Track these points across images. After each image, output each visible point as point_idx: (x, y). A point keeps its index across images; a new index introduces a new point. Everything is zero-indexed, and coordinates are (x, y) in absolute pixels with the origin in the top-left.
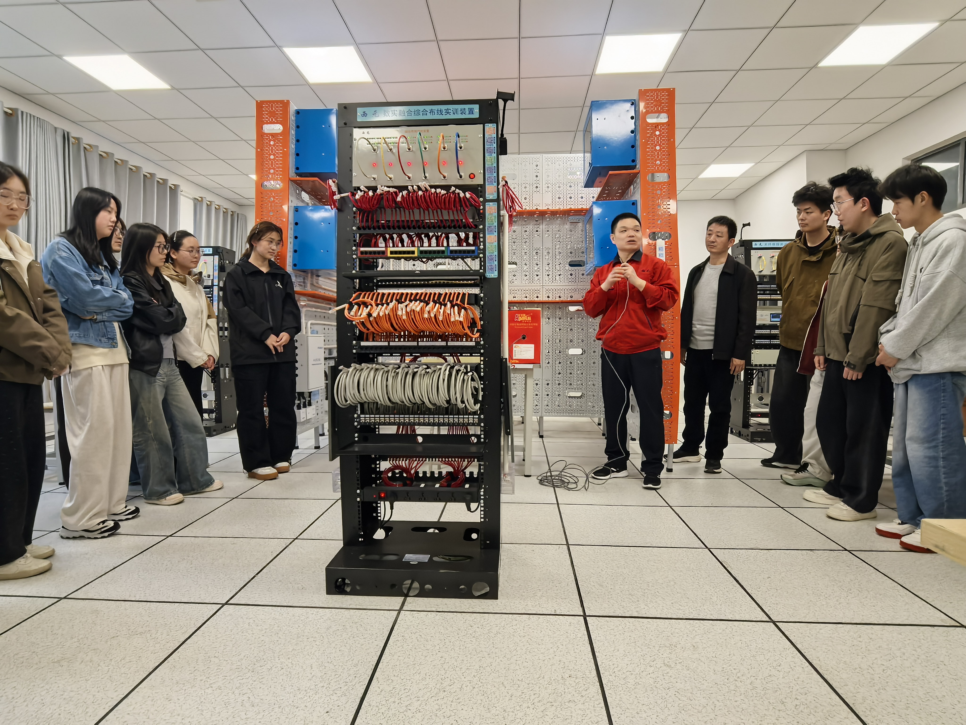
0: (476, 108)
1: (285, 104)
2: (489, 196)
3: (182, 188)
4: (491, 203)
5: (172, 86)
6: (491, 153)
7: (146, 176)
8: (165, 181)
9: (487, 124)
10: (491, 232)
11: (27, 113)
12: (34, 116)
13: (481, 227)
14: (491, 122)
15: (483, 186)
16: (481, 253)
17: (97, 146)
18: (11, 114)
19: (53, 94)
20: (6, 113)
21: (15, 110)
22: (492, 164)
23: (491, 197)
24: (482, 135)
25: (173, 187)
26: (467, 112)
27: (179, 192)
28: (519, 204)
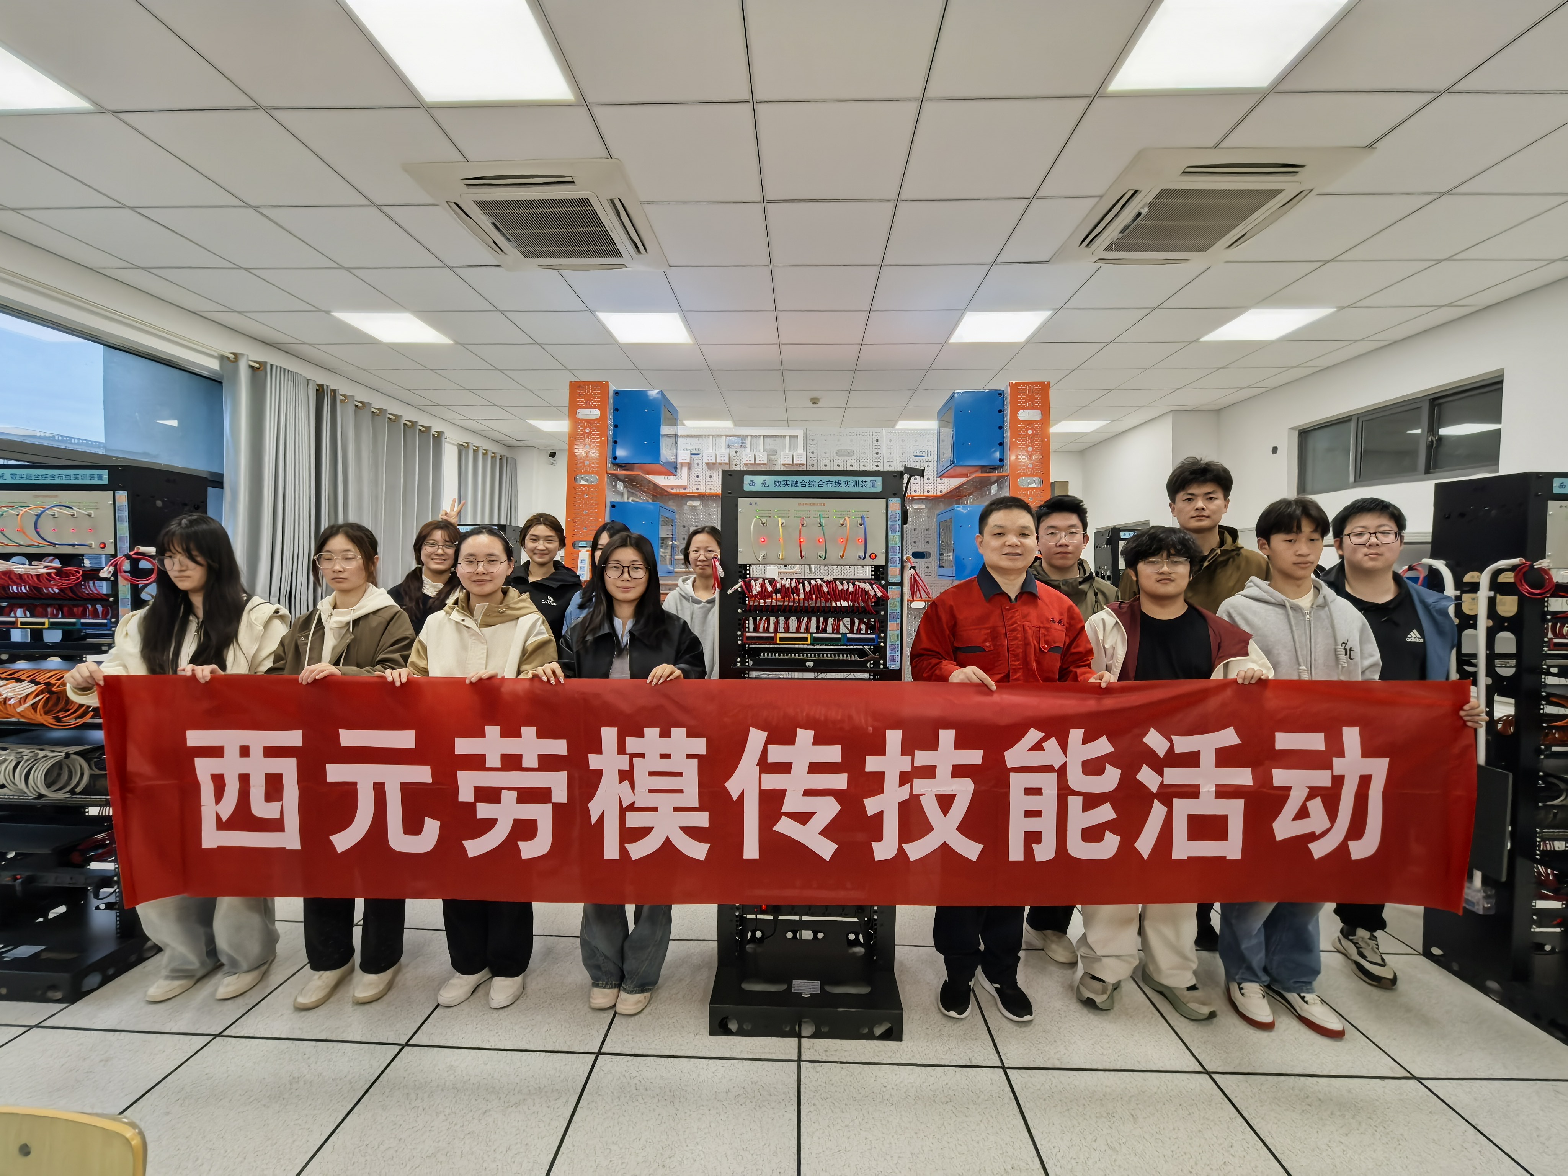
0: (879, 480)
1: (604, 386)
2: (891, 579)
3: (446, 434)
4: (894, 587)
5: (455, 341)
6: (894, 531)
7: (406, 424)
8: (428, 429)
9: (890, 499)
10: (894, 619)
11: (281, 367)
12: (285, 369)
13: (883, 613)
14: (895, 495)
15: (885, 568)
16: (881, 642)
17: (353, 397)
18: (259, 368)
19: (310, 345)
20: (252, 367)
21: (262, 364)
22: (896, 544)
23: (894, 580)
24: (885, 511)
25: (436, 434)
26: (869, 485)
27: (443, 439)
28: (924, 587)
